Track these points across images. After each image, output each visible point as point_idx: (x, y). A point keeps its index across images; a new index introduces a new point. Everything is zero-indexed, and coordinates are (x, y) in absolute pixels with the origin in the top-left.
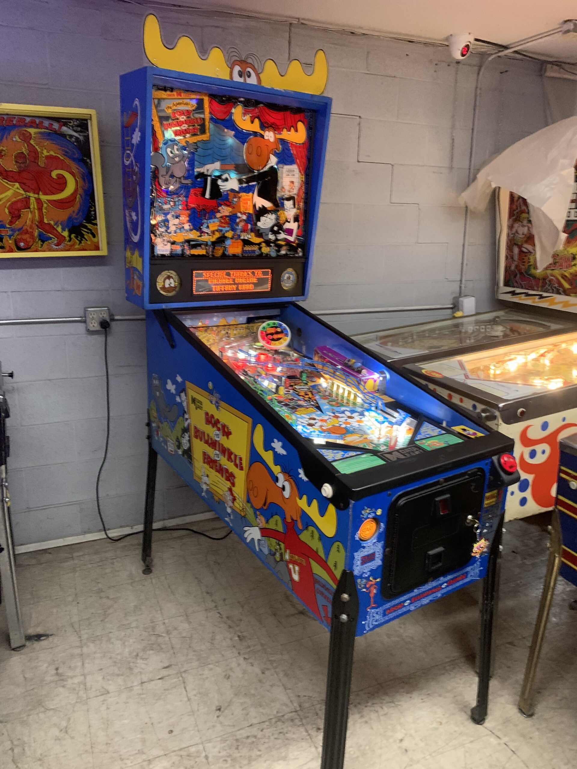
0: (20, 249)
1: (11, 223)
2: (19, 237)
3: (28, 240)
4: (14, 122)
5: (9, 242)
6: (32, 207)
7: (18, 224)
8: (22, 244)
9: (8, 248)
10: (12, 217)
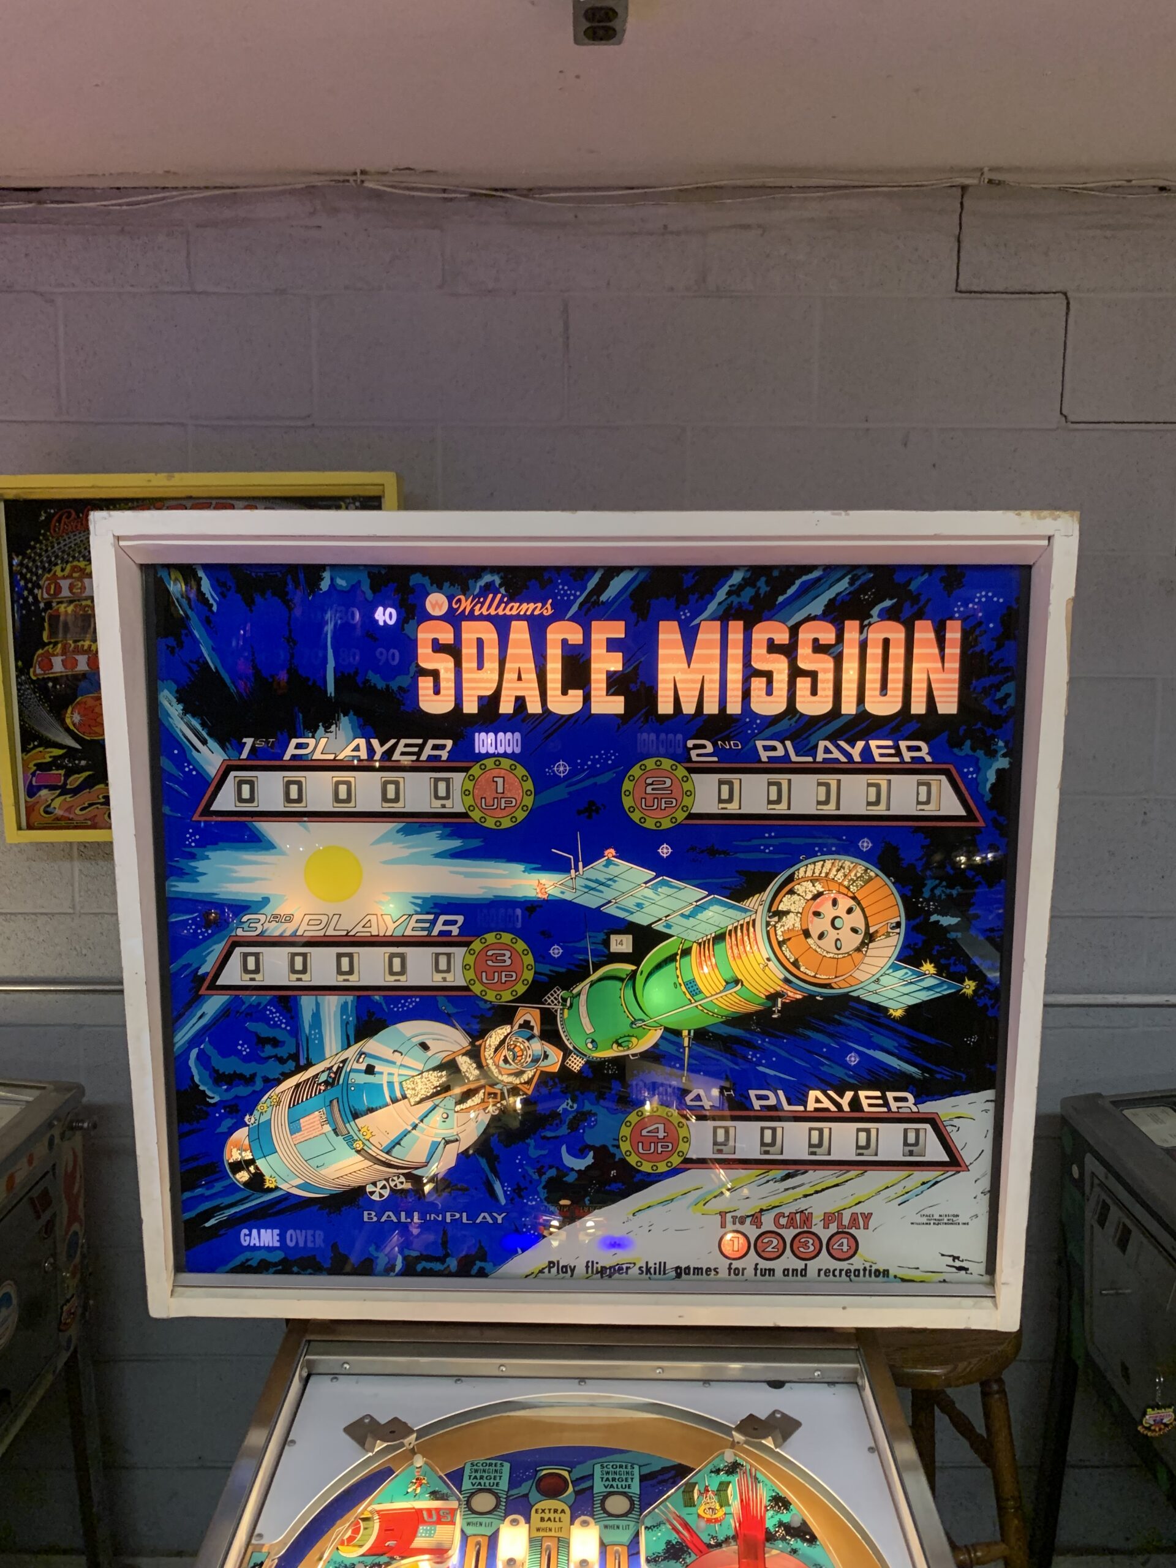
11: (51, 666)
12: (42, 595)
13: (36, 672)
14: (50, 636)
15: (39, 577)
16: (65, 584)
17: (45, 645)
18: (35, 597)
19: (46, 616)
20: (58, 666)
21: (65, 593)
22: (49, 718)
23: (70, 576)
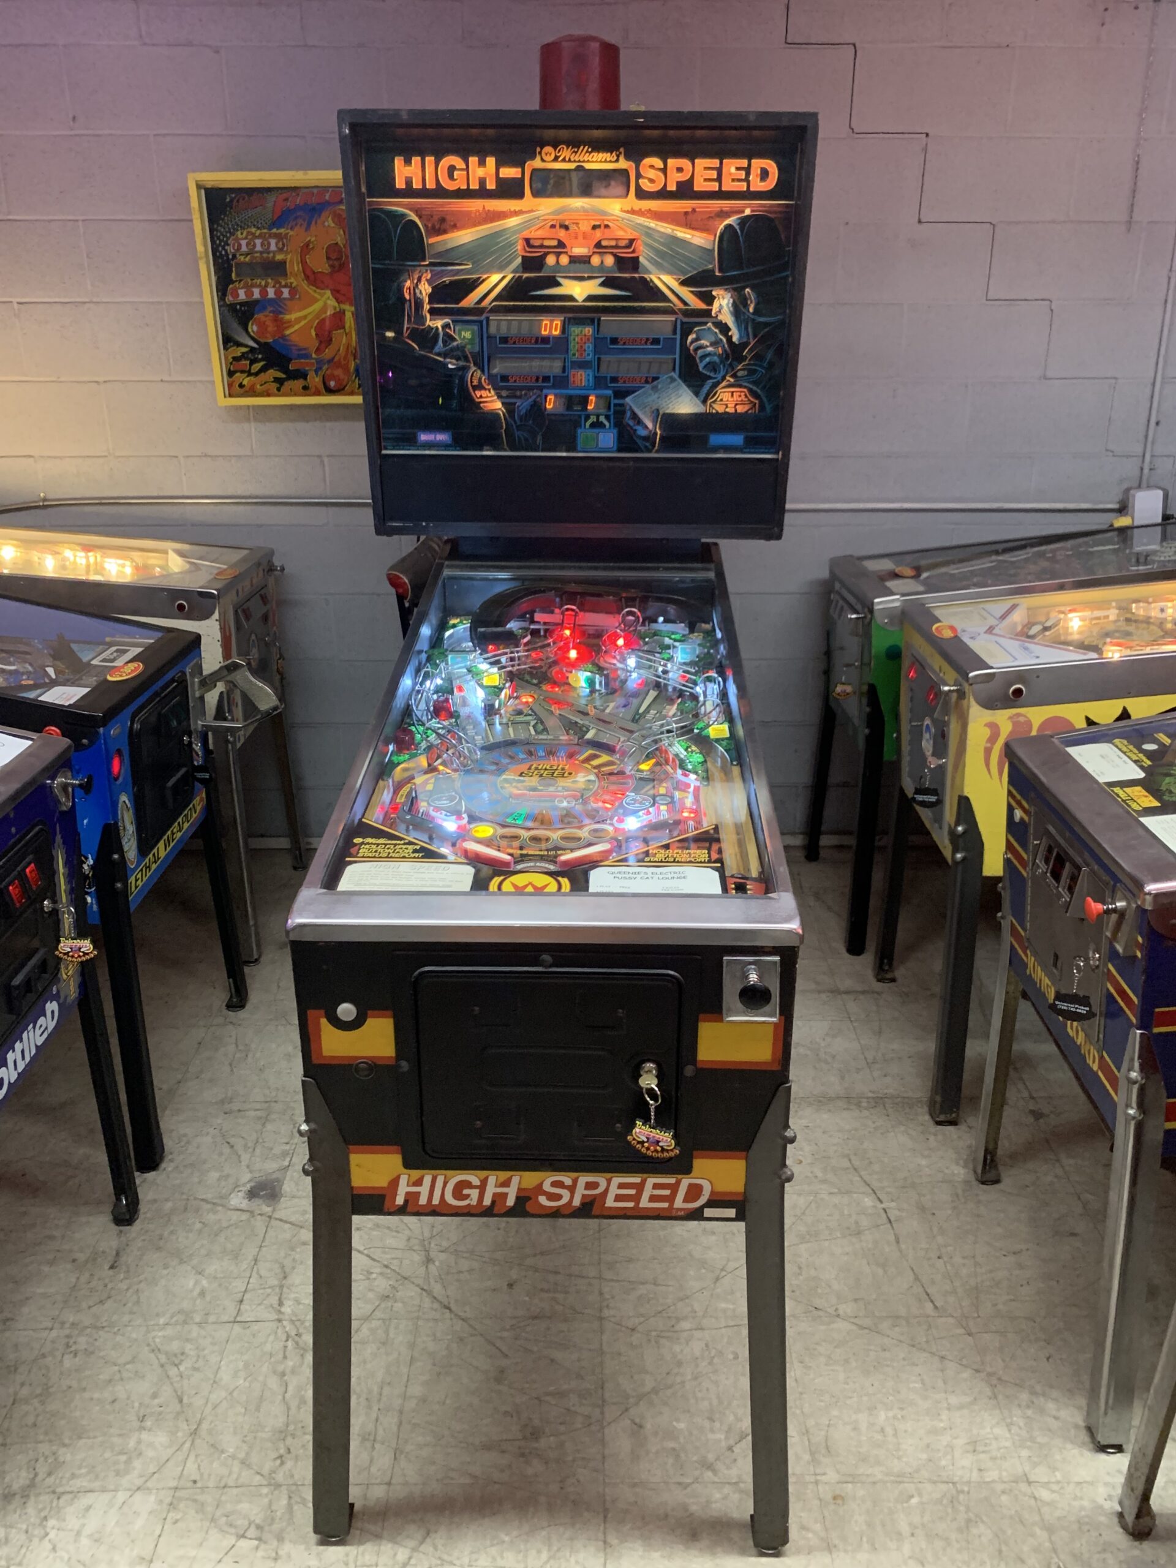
0: (330, 391)
1: (318, 350)
2: (328, 372)
3: (342, 376)
4: (327, 197)
5: (315, 380)
6: (347, 326)
7: (328, 353)
8: (332, 384)
9: (313, 390)
10: (321, 342)
11: (238, 295)
12: (230, 249)
13: (229, 299)
14: (237, 275)
15: (228, 238)
16: (244, 243)
17: (233, 282)
18: (226, 251)
19: (233, 263)
20: (242, 295)
21: (244, 249)
22: (240, 330)
23: (246, 238)
